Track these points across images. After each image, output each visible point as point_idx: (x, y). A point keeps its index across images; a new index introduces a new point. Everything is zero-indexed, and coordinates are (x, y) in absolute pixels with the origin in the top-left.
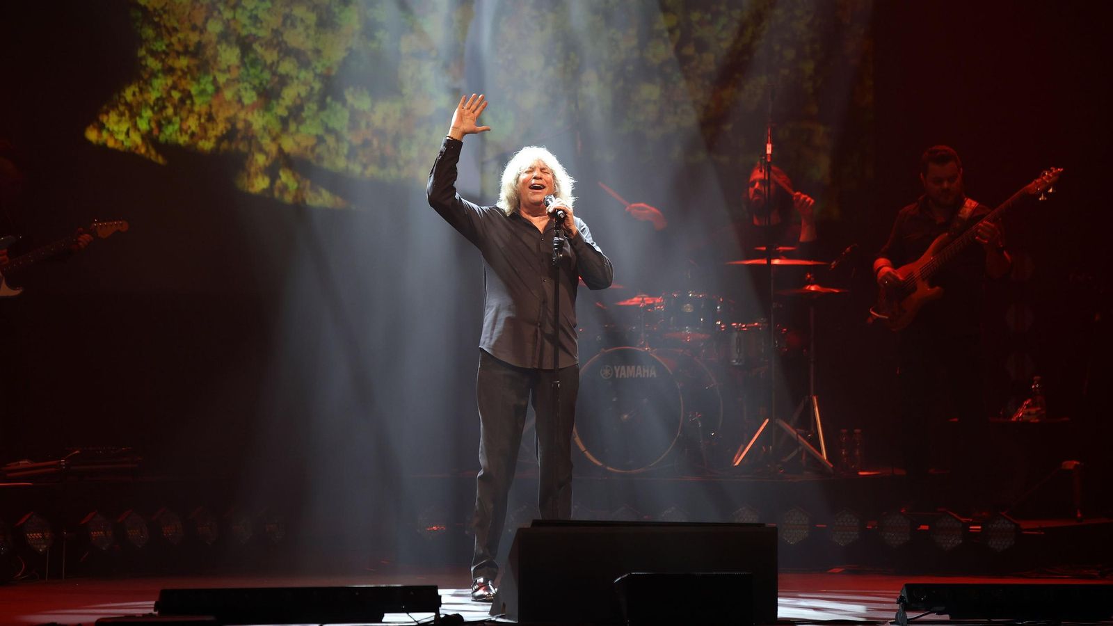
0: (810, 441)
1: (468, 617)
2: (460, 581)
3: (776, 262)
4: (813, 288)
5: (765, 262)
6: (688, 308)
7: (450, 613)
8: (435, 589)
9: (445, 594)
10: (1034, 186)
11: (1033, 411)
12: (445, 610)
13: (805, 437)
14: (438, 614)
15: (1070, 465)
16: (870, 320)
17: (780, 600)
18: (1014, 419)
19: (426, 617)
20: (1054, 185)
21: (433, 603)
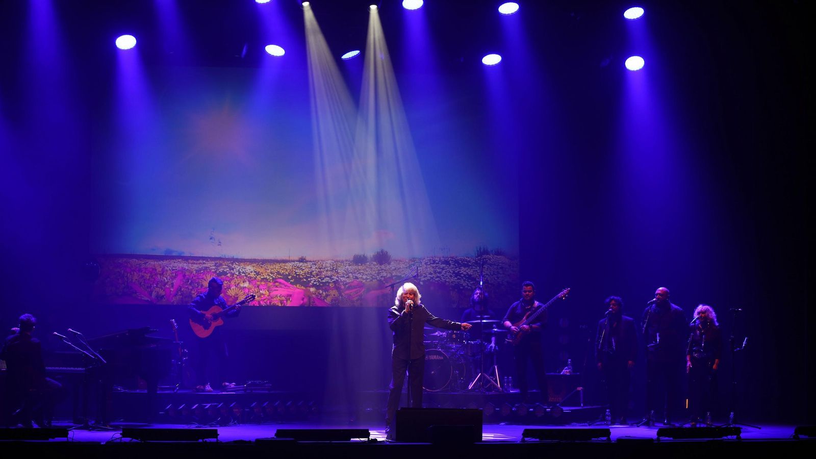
0: (494, 381)
1: (379, 440)
2: (377, 427)
3: (484, 321)
4: (496, 330)
5: (480, 321)
6: (454, 336)
7: (373, 438)
8: (368, 430)
9: (371, 432)
10: (560, 295)
11: (568, 371)
12: (371, 437)
13: (492, 379)
14: (369, 438)
15: (580, 389)
16: (506, 342)
17: (483, 435)
18: (562, 373)
19: (366, 439)
20: (567, 294)
21: (368, 435)
